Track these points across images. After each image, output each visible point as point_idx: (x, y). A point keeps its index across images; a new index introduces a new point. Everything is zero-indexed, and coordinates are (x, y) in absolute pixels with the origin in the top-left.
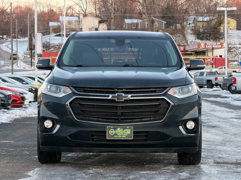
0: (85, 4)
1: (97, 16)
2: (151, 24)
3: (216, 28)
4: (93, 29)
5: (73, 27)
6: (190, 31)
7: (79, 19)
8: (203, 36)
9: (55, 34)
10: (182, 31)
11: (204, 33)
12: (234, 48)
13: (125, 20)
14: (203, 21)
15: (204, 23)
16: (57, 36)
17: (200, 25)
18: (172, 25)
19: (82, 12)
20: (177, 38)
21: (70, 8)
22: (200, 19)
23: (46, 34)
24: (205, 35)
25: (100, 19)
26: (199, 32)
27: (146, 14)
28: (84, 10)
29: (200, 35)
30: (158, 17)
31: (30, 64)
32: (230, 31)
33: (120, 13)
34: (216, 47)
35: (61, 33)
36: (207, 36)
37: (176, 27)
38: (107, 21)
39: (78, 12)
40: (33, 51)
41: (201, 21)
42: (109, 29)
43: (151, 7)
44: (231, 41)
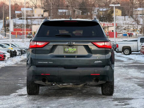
0: (36, 0)
1: (43, 8)
2: (73, 13)
3: (110, 15)
4: (40, 15)
5: (29, 14)
8: (102, 20)
10: (91, 17)
11: (103, 17)
12: (120, 26)
13: (59, 10)
14: (103, 11)
15: (104, 12)
16: (20, 19)
17: (101, 13)
21: (27, 3)
22: (101, 10)
23: (13, 18)
24: (104, 19)
26: (101, 17)
28: (35, 4)
30: (77, 9)
31: (5, 35)
32: (117, 17)
33: (56, 6)
34: (110, 25)
35: (22, 18)
37: (87, 14)
38: (48, 10)
39: (32, 5)
40: (6, 28)
41: (102, 11)
42: (49, 15)
43: (73, 3)
44: (119, 22)
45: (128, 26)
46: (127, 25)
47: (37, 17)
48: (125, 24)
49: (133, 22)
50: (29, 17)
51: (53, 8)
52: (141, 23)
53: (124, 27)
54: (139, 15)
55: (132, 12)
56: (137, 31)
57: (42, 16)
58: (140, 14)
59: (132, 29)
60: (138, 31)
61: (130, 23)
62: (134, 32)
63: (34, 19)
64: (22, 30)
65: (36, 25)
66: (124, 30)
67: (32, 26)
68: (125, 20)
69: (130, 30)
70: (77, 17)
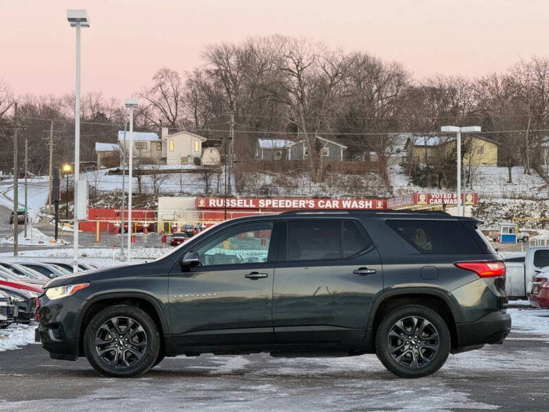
0: (174, 104)
1: (199, 132)
2: (315, 152)
3: (454, 162)
4: (189, 160)
5: (146, 154)
6: (397, 167)
7: (160, 137)
8: (425, 179)
9: (107, 170)
10: (381, 168)
11: (428, 170)
12: (491, 204)
13: (260, 140)
14: (426, 147)
15: (429, 150)
16: (112, 173)
17: (420, 153)
18: (359, 152)
19: (166, 121)
20: (371, 182)
21: (141, 112)
22: (420, 141)
23: (88, 169)
24: (429, 177)
25: (205, 140)
26: (418, 169)
27: (304, 129)
28: (171, 118)
29: (419, 177)
30: (330, 137)
31: (54, 233)
32: (483, 169)
33: (249, 126)
34: (451, 202)
35: (121, 168)
36: (434, 179)
37: (368, 158)
38: (220, 142)
39: (158, 122)
40: (60, 206)
41: (422, 146)
42: (223, 161)
43: (315, 114)
44: (486, 190)
46: (517, 201)
47: (179, 167)
48: (509, 195)
49: (540, 189)
50: (146, 168)
51: (235, 134)
53: (506, 209)
55: (539, 152)
57: (197, 161)
59: (537, 215)
61: (530, 194)
62: (543, 227)
63: (165, 172)
64: (118, 214)
65: (172, 196)
66: (507, 219)
67: (157, 201)
68: (510, 181)
69: (529, 220)
70: (329, 168)
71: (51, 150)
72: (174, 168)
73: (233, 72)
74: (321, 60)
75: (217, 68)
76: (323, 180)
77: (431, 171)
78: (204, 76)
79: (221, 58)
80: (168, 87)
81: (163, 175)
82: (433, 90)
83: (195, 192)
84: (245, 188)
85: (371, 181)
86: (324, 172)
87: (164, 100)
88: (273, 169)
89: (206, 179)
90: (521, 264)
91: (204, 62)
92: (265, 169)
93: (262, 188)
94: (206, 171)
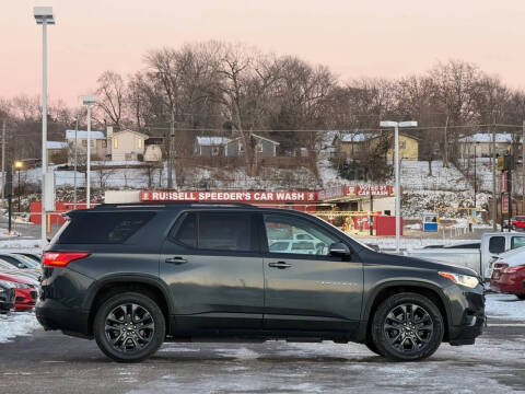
0: (117, 103)
1: (140, 130)
2: (250, 148)
3: (378, 156)
4: (133, 157)
6: (326, 162)
7: (105, 135)
8: (353, 172)
9: (56, 167)
10: (311, 162)
11: (354, 165)
12: (413, 195)
13: (199, 138)
14: (352, 143)
15: (355, 146)
16: (60, 169)
17: (347, 149)
18: (290, 148)
19: (110, 121)
20: (302, 177)
22: (347, 138)
24: (356, 171)
25: (148, 137)
26: (345, 164)
27: (239, 126)
28: (115, 118)
29: (346, 171)
30: (263, 134)
31: (7, 225)
32: (404, 163)
33: (188, 124)
34: (378, 193)
35: (69, 164)
36: (360, 172)
37: (299, 153)
38: (161, 140)
39: (103, 122)
40: (13, 200)
41: (349, 143)
42: (165, 157)
43: (249, 113)
44: (409, 182)
45: (443, 196)
46: (438, 192)
47: (124, 163)
48: (429, 186)
49: (458, 181)
50: (93, 163)
51: (176, 131)
52: (488, 183)
53: (427, 200)
54: (480, 159)
55: (456, 147)
56: (474, 212)
57: (140, 157)
58: (483, 156)
59: (455, 205)
60: (478, 212)
61: (448, 186)
62: (461, 216)
63: (110, 167)
64: (67, 207)
65: (117, 189)
66: (428, 209)
67: (103, 195)
68: (430, 174)
69: (449, 209)
70: (263, 162)
71: (3, 148)
72: (120, 163)
73: (173, 75)
74: (255, 63)
75: (157, 71)
76: (257, 174)
77: (358, 165)
78: (145, 79)
79: (161, 61)
80: (113, 90)
81: (108, 171)
82: (358, 91)
83: (139, 186)
84: (186, 182)
85: (302, 175)
86: (258, 167)
87: (108, 101)
88: (211, 165)
89: (149, 174)
90: (477, 251)
91: (145, 65)
92: (204, 164)
93: (201, 182)
94: (148, 167)
